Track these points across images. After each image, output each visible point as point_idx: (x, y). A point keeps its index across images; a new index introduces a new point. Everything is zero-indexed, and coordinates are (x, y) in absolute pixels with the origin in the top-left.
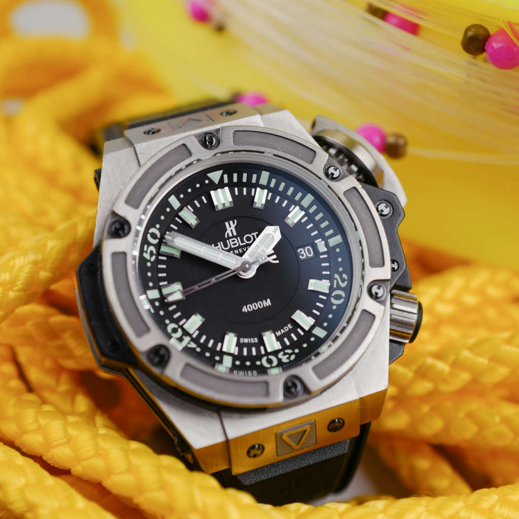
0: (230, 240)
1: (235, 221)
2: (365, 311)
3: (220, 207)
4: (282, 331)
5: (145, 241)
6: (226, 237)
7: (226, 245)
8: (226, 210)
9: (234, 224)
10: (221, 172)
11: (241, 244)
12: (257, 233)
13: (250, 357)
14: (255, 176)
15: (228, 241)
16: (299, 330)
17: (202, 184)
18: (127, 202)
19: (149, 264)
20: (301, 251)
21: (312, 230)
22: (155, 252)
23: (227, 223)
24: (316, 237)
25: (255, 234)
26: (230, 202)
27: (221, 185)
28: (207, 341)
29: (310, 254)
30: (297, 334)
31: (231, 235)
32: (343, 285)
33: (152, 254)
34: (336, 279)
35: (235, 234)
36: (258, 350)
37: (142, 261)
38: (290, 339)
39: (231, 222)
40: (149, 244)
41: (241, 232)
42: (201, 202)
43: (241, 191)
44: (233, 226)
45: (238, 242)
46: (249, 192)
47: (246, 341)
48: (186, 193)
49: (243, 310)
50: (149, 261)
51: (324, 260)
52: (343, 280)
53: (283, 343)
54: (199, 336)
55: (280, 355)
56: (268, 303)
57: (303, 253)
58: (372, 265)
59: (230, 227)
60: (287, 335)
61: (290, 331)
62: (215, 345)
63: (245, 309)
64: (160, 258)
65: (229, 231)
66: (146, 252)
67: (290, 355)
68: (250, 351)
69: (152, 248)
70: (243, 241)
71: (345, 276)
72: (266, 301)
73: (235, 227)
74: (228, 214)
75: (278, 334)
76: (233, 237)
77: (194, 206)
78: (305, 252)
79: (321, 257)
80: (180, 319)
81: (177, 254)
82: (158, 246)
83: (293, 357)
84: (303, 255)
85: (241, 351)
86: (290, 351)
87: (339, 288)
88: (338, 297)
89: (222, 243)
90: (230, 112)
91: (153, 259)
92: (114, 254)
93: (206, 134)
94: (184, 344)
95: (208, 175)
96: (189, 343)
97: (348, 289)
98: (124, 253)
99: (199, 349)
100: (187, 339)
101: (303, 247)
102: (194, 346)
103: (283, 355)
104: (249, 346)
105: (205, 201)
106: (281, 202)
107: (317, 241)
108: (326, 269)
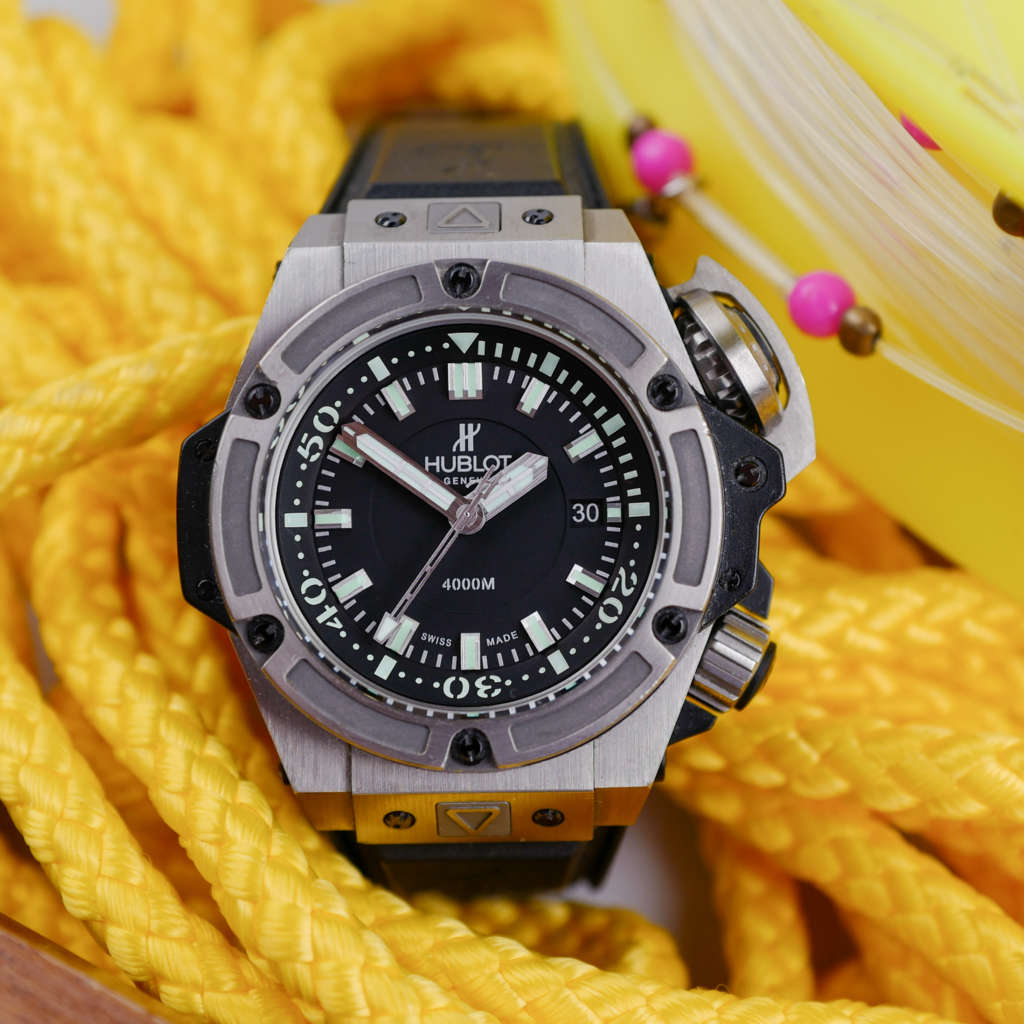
0: (460, 458)
1: (479, 426)
2: (636, 654)
3: (458, 395)
4: (499, 639)
5: (305, 425)
6: (454, 450)
7: (449, 465)
8: (466, 403)
9: (475, 429)
10: (476, 335)
11: (476, 470)
12: (510, 457)
13: (428, 669)
14: (533, 357)
15: (454, 458)
16: (527, 646)
17: (437, 348)
18: (286, 356)
19: (304, 467)
20: (578, 508)
21: (608, 477)
22: (321, 447)
23: (462, 426)
24: (612, 492)
25: (505, 457)
26: (478, 391)
27: (471, 356)
28: (365, 621)
29: (593, 516)
30: (522, 653)
31: (462, 449)
32: (627, 592)
33: (314, 449)
34: (620, 577)
35: (471, 448)
36: (447, 661)
37: (291, 459)
38: (508, 658)
39: (471, 426)
40: (314, 432)
41: (482, 448)
42: (428, 376)
43: (504, 375)
44: (472, 434)
45: (471, 464)
46: (518, 380)
47: (431, 639)
48: (403, 357)
49: (444, 586)
50: (307, 461)
51: (612, 537)
52: (629, 584)
53: (493, 661)
55: (478, 683)
56: (490, 584)
57: (580, 512)
58: (679, 577)
59: (466, 433)
60: (505, 649)
61: (512, 644)
63: (447, 585)
64: (330, 457)
65: (461, 441)
66: (304, 446)
67: (495, 686)
68: (432, 658)
69: (317, 440)
70: (480, 465)
71: (634, 577)
72: (488, 581)
73: (474, 437)
74: (467, 410)
75: (490, 642)
76: (467, 453)
77: (414, 381)
78: (585, 512)
79: (609, 529)
80: (331, 571)
81: (358, 460)
82: (329, 439)
83: (497, 692)
84: (579, 517)
85: (417, 654)
86: (497, 679)
87: (618, 594)
88: (611, 610)
89: (443, 458)
90: (541, 216)
91: (314, 458)
92: (238, 442)
93: (460, 265)
94: (321, 619)
95: (450, 335)
96: (331, 619)
97: (630, 603)
98: (257, 445)
99: (343, 634)
100: (331, 611)
101: (585, 503)
102: (338, 625)
103: (484, 683)
104: (434, 649)
105: (437, 378)
106: (570, 412)
107: (609, 499)
108: (610, 552)
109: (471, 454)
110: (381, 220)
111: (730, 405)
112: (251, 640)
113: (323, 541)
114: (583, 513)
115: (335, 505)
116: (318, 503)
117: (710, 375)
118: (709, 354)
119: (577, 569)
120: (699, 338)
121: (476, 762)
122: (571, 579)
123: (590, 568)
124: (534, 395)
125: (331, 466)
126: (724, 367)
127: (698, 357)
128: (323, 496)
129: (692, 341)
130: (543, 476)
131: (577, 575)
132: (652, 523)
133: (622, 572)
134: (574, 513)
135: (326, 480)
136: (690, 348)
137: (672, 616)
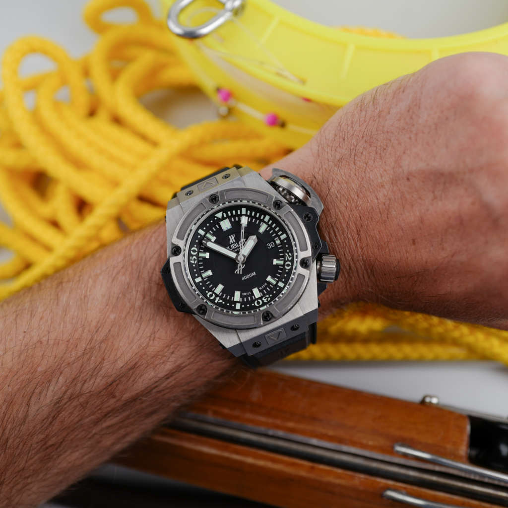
0: (233, 245)
1: (234, 235)
2: (299, 274)
3: (226, 229)
5: (190, 255)
6: (230, 243)
7: (231, 248)
8: (228, 230)
10: (222, 212)
12: (245, 239)
13: (248, 302)
14: (239, 211)
15: (231, 246)
16: (271, 285)
17: (214, 220)
18: (177, 237)
19: (194, 265)
21: (273, 233)
22: (196, 259)
23: (230, 237)
24: (275, 237)
26: (230, 226)
27: (223, 218)
28: (226, 297)
29: (273, 245)
30: (270, 288)
31: (232, 242)
32: (290, 259)
33: (195, 260)
34: (287, 256)
35: (234, 241)
36: (251, 298)
37: (190, 264)
38: (267, 291)
39: (232, 236)
40: (193, 256)
41: (237, 240)
42: (216, 228)
43: (234, 220)
44: (233, 238)
45: (236, 245)
46: (238, 219)
47: (245, 294)
48: (206, 227)
50: (194, 264)
51: (280, 248)
52: (290, 256)
53: (263, 293)
54: (222, 295)
55: (263, 299)
56: (254, 274)
58: (301, 250)
60: (265, 288)
61: (266, 286)
62: (230, 298)
63: (243, 279)
64: (200, 259)
65: (231, 241)
66: (192, 260)
68: (247, 299)
69: (194, 257)
71: (290, 254)
74: (229, 232)
75: (261, 288)
76: (234, 243)
77: (213, 231)
79: (279, 247)
80: (212, 288)
82: (197, 256)
83: (269, 299)
84: (270, 247)
85: (243, 299)
86: (268, 296)
87: (288, 260)
88: (288, 265)
89: (228, 246)
90: (227, 176)
91: (196, 262)
92: (175, 264)
93: (212, 195)
94: (216, 301)
95: (216, 215)
96: (219, 300)
97: (292, 261)
98: (180, 263)
99: (224, 303)
100: (218, 299)
101: (270, 243)
102: (221, 301)
103: (265, 299)
104: (247, 297)
105: (218, 227)
106: (256, 221)
107: (275, 239)
108: (281, 252)
109: (235, 243)
110: (187, 194)
111: (296, 202)
112: (199, 313)
113: (207, 281)
114: (270, 245)
115: (206, 270)
116: (201, 272)
117: (288, 197)
118: (285, 192)
119: (275, 260)
120: (281, 189)
121: (270, 319)
122: (274, 263)
123: (278, 259)
124: (244, 221)
125: (201, 261)
126: (290, 193)
127: (283, 194)
128: (202, 269)
129: (279, 191)
130: (256, 240)
131: (275, 262)
132: (288, 238)
133: (286, 254)
134: (268, 246)
135: (201, 265)
136: (280, 193)
137: (304, 260)
